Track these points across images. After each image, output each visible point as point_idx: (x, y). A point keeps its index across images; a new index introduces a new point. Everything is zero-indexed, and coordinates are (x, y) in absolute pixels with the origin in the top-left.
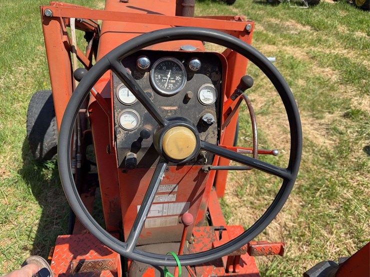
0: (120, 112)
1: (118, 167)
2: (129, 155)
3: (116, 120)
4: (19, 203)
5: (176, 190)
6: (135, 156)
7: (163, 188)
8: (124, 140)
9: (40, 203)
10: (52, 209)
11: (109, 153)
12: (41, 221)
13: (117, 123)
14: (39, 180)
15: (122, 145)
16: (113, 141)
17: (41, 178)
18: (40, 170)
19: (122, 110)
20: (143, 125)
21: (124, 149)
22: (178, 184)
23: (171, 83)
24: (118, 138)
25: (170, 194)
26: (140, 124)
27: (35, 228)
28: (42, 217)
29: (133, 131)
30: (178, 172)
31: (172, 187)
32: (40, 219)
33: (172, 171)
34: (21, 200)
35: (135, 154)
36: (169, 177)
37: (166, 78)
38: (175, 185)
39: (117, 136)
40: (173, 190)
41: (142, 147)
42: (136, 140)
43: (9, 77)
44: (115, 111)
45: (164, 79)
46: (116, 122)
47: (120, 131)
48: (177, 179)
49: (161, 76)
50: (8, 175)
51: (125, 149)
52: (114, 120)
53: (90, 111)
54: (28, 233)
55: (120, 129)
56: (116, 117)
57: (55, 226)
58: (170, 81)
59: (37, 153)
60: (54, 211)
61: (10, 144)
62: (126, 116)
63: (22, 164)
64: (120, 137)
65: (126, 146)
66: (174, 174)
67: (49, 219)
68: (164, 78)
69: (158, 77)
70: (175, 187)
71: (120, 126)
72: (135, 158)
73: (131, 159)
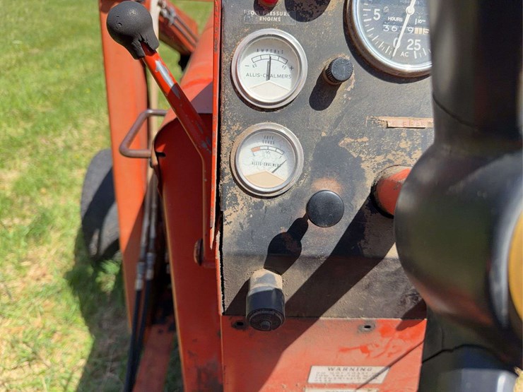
0: (239, 132)
1: (221, 310)
2: (261, 280)
3: (224, 159)
4: (59, 328)
5: (380, 380)
6: (277, 281)
7: (345, 373)
8: (246, 226)
9: (91, 330)
10: (109, 341)
11: (200, 261)
12: (88, 362)
13: (227, 170)
14: (93, 291)
15: (238, 243)
16: (213, 230)
17: (97, 288)
18: (96, 275)
19: (246, 124)
20: (311, 181)
21: (244, 257)
22: (390, 366)
23: (414, 37)
24: (228, 219)
25: (358, 388)
26: (301, 177)
27: (78, 375)
28: (91, 356)
29: (277, 200)
30: (401, 337)
31: (370, 374)
32: (87, 358)
33: (385, 332)
34: (63, 322)
35: (278, 278)
36: (370, 348)
37: (399, 19)
38: (381, 368)
39: (226, 213)
40: (371, 379)
41: (303, 253)
42: (284, 230)
43: (72, 134)
44: (224, 127)
45: (392, 23)
46: (223, 166)
47: (235, 198)
48: (390, 354)
49: (382, 12)
50: (50, 280)
51: (248, 256)
52: (219, 160)
53: (160, 150)
54: (64, 382)
55: (236, 190)
56: (224, 151)
57: (109, 374)
58: (411, 29)
59: (93, 246)
60: (110, 346)
61: (59, 230)
62: (258, 149)
63: (73, 263)
64: (236, 215)
65: (250, 247)
66: (386, 340)
67: (99, 361)
68: (391, 19)
69: (371, 15)
70: (379, 374)
71: (238, 181)
72: (278, 291)
73: (266, 294)
